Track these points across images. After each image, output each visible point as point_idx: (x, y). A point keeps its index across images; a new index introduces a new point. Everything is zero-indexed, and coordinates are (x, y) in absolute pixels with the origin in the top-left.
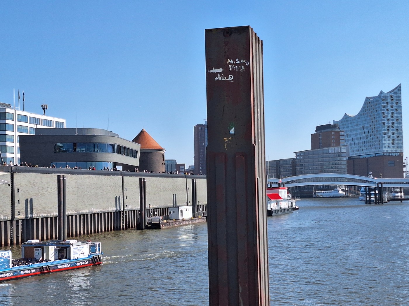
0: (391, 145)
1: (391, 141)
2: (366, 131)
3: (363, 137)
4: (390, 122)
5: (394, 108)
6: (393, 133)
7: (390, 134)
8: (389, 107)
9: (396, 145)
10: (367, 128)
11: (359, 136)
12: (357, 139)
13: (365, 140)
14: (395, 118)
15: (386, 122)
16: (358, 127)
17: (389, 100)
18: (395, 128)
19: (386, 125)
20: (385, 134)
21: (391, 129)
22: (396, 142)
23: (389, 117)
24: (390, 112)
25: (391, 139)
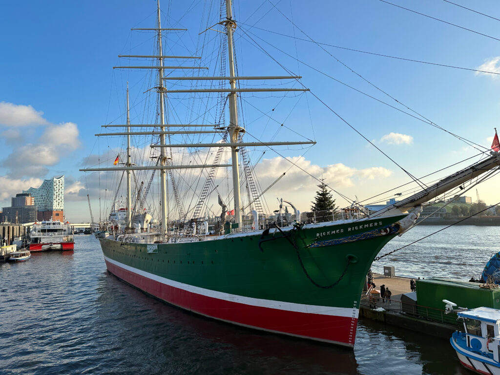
0: (57, 205)
1: (57, 204)
2: (43, 197)
3: (41, 201)
4: (58, 194)
5: (60, 186)
6: (59, 200)
7: (57, 200)
8: (58, 186)
9: (60, 206)
10: (44, 196)
11: (38, 200)
12: (38, 201)
13: (43, 202)
14: (60, 192)
15: (56, 193)
16: (39, 195)
17: (58, 182)
18: (60, 197)
19: (56, 195)
20: (54, 199)
21: (58, 197)
22: (60, 204)
23: (57, 191)
24: (58, 188)
25: (58, 202)
